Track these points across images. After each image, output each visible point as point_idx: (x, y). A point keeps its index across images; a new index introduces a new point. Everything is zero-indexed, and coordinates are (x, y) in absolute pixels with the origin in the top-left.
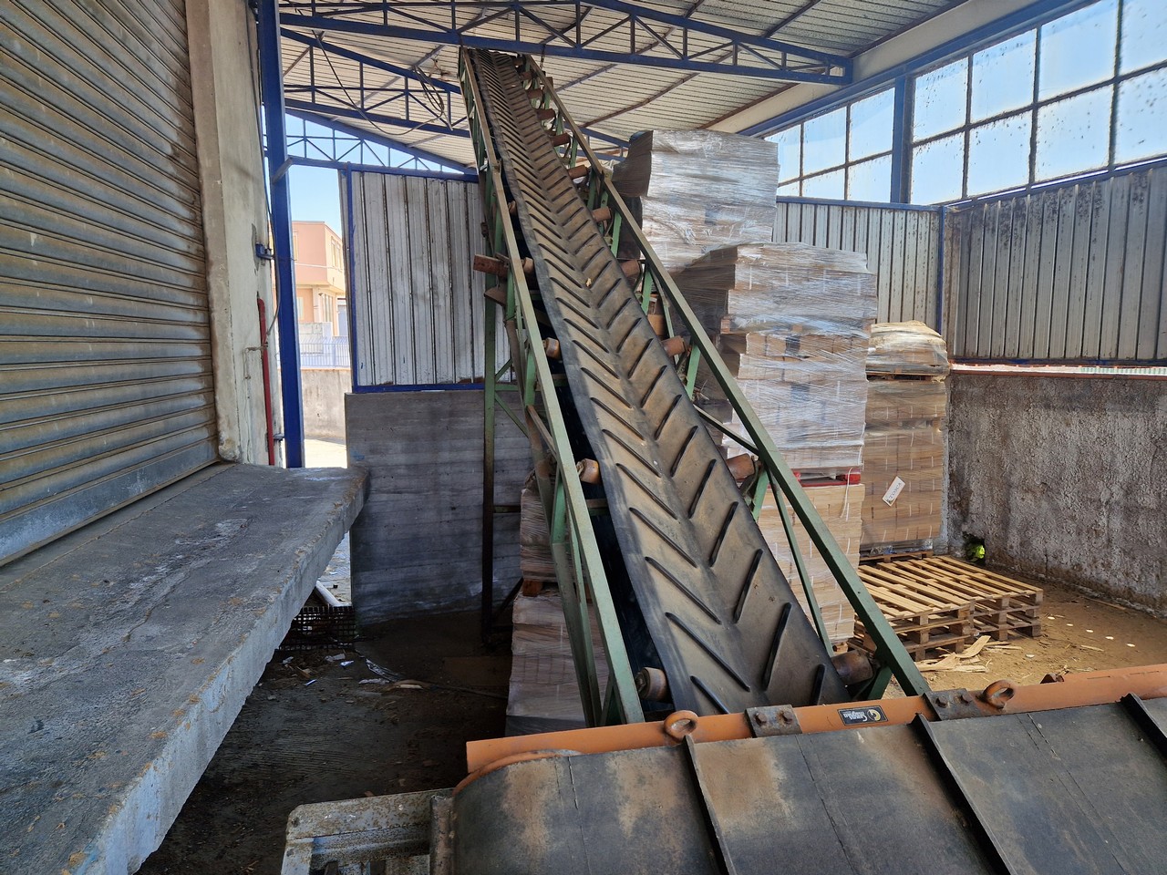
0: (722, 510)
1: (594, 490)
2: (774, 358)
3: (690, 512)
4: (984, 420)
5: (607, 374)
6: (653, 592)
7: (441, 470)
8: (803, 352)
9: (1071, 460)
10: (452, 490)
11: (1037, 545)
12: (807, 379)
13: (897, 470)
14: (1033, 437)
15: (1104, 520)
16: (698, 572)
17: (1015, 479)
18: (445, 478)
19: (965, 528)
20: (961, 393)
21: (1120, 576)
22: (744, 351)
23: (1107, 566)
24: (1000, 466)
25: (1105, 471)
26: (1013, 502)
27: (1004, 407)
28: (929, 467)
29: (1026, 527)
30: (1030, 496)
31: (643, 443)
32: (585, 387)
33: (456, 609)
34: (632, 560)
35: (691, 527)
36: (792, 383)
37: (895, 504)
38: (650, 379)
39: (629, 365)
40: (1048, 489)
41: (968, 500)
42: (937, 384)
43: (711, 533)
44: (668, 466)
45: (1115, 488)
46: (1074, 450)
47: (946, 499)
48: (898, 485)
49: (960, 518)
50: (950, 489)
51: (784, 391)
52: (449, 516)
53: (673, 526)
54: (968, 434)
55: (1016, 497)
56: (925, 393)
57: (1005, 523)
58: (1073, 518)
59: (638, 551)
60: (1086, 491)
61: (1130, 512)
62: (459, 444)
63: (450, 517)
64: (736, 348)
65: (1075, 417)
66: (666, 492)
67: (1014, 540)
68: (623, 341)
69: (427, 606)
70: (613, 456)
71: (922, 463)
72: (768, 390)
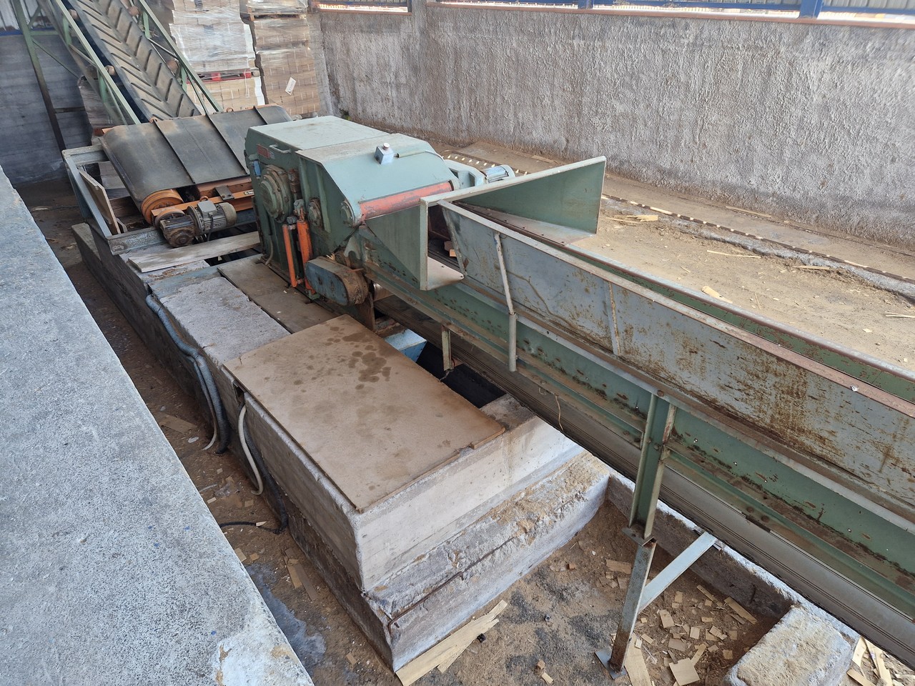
0: (167, 82)
1: (116, 77)
2: (191, 12)
3: (156, 84)
4: (337, 40)
5: (105, 27)
6: (147, 109)
7: (6, 91)
8: (205, 8)
9: (374, 63)
10: (18, 105)
11: (368, 110)
12: (211, 23)
13: (291, 74)
14: (359, 50)
15: (390, 93)
16: (162, 103)
17: (355, 75)
18: (9, 97)
19: (339, 106)
20: (325, 24)
21: (399, 120)
22: (174, 9)
23: (394, 116)
24: (348, 68)
25: (387, 66)
26: (356, 88)
27: (344, 32)
28: (307, 71)
29: (363, 101)
30: (362, 84)
31: (130, 58)
32: (96, 33)
33: (47, 179)
34: (136, 100)
35: (157, 88)
36: (204, 25)
37: (293, 93)
38: (127, 28)
39: (114, 22)
40: (369, 79)
41: (339, 90)
42: (302, 20)
43: (165, 90)
44: (143, 67)
45: (391, 75)
46: (375, 56)
47: (329, 91)
48: (292, 82)
49: (336, 101)
50: (330, 84)
51: (201, 30)
52: (21, 122)
53: (150, 89)
54: (332, 49)
55: (357, 84)
56: (296, 26)
57: (355, 100)
58: (379, 93)
59: (138, 97)
60: (382, 78)
61: (398, 86)
62: (12, 73)
63: (23, 123)
64: (170, 8)
65: (373, 36)
66: (145, 76)
67: (360, 109)
68: (108, 9)
69: (27, 179)
70: (119, 64)
71: (303, 68)
72: (192, 30)
